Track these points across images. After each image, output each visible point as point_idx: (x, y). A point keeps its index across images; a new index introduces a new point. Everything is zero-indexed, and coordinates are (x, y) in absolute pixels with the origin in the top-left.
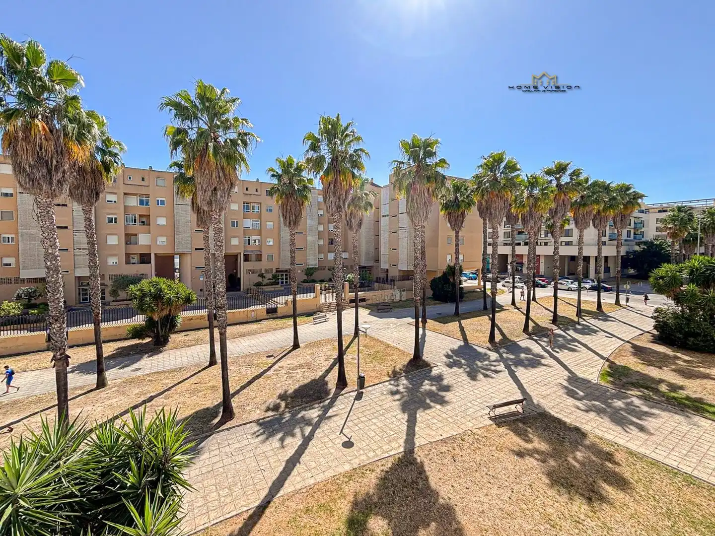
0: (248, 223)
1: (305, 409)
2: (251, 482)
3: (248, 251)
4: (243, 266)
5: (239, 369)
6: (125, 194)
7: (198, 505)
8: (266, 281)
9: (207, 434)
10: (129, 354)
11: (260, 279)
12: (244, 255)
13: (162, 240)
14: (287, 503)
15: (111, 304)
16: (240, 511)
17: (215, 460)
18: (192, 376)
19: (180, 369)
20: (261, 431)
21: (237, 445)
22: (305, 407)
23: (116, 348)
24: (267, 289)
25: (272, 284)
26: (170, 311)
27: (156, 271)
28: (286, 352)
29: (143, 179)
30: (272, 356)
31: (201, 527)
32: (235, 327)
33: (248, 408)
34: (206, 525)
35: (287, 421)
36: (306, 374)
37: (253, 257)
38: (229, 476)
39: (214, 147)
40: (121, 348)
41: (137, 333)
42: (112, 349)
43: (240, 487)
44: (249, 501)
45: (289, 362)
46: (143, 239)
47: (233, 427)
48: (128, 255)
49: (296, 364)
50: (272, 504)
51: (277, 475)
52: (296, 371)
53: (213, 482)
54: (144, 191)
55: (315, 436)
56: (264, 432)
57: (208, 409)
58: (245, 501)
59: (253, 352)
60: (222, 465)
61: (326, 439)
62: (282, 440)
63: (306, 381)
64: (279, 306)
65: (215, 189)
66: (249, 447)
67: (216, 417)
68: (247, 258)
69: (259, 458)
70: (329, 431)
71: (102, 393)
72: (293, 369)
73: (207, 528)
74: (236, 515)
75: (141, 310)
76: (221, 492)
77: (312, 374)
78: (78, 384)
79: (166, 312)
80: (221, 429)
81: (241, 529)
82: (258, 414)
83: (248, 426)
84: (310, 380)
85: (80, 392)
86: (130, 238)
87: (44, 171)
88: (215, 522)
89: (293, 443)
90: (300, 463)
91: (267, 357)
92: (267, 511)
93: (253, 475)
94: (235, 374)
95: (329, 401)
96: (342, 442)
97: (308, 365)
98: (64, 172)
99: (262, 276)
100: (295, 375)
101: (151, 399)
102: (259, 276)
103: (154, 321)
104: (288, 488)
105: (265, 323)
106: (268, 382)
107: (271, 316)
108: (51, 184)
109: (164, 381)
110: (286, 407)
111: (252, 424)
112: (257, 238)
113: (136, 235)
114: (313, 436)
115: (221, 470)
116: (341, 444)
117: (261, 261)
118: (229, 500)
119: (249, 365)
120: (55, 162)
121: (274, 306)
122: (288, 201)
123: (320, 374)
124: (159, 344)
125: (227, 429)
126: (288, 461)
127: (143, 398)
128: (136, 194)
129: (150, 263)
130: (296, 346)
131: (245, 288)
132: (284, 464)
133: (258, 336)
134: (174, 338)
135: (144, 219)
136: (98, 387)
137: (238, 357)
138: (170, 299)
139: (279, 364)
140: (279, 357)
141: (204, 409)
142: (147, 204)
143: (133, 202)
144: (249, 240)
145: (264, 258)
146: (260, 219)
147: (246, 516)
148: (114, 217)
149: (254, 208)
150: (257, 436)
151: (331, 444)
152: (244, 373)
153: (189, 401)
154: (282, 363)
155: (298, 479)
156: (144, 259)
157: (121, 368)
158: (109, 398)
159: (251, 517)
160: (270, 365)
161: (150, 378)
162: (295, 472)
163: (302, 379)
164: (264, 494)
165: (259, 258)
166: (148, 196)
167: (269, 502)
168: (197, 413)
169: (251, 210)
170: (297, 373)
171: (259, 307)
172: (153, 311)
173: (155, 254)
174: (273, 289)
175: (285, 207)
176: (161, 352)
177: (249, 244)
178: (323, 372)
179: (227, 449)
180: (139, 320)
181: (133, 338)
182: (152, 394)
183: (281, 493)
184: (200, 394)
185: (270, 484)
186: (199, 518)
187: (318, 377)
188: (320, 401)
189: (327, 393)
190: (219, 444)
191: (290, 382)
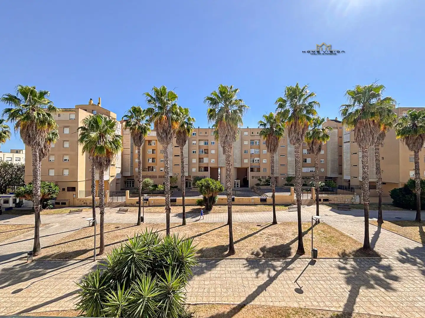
0: (253, 151)
1: (274, 260)
2: (237, 290)
3: (252, 166)
4: (250, 174)
5: (241, 229)
6: (199, 140)
7: (212, 291)
8: (262, 183)
9: (221, 258)
10: (196, 212)
11: (259, 182)
12: (251, 168)
13: (213, 160)
14: (254, 310)
15: (193, 189)
16: (230, 303)
17: (222, 272)
18: (219, 228)
19: (215, 223)
20: (247, 265)
21: (234, 269)
22: (275, 259)
23: (192, 208)
24: (262, 187)
25: (265, 185)
26: (213, 195)
27: (210, 175)
28: (269, 225)
29: (206, 133)
30: (260, 225)
31: (211, 303)
32: (243, 206)
33: (242, 251)
34: (213, 303)
35: (262, 264)
36: (278, 240)
37: (256, 170)
38: (228, 283)
39: (226, 115)
40: (194, 209)
41: (200, 203)
42: (190, 209)
43: (232, 291)
44: (235, 300)
45: (269, 231)
46: (206, 160)
47: (234, 259)
48: (199, 167)
49: (273, 233)
50: (246, 307)
51: (252, 292)
52: (272, 237)
53: (219, 283)
54: (206, 138)
55: (278, 278)
56: (249, 266)
57: (223, 246)
58: (233, 299)
59: (250, 221)
60: (225, 276)
61: (285, 282)
62: (257, 273)
63: (278, 244)
64: (267, 198)
65: (227, 136)
66: (240, 272)
67: (226, 251)
68: (252, 170)
69: (244, 279)
70: (287, 278)
71: (184, 228)
72: (271, 235)
73: (213, 304)
74: (228, 304)
75: (201, 192)
76: (222, 289)
77: (283, 241)
78: (177, 222)
79: (211, 195)
80: (227, 258)
81: (228, 312)
82: (247, 255)
83: (241, 260)
84: (280, 244)
85: (177, 225)
86: (200, 160)
87: (165, 134)
88: (218, 303)
89: (263, 278)
90: (266, 291)
91: (257, 226)
92: (243, 310)
93: (239, 287)
94: (239, 231)
95: (290, 260)
96: (295, 288)
97: (281, 236)
98: (171, 134)
99: (260, 180)
100: (272, 239)
101: (201, 235)
102: (258, 180)
103: (206, 199)
104: (256, 302)
105: (259, 206)
106: (256, 239)
107: (263, 203)
108: (167, 139)
109: (207, 228)
110: (263, 255)
111: (243, 260)
112: (257, 159)
113: (203, 158)
114: (277, 277)
115: (224, 278)
116: (294, 289)
117: (260, 171)
118: (226, 295)
119: (247, 228)
120: (168, 131)
121: (265, 198)
122: (269, 138)
123: (287, 242)
124: (208, 210)
125: (230, 259)
126: (259, 287)
127: (198, 234)
128: (203, 140)
129: (208, 171)
130: (275, 222)
131: (251, 186)
132: (256, 287)
133: (254, 213)
134: (215, 208)
135: (206, 151)
136: (183, 225)
137: (242, 222)
138: (212, 188)
139: (263, 231)
140: (264, 227)
141: (221, 246)
142: (207, 144)
143: (202, 143)
144: (253, 160)
145: (262, 170)
146: (260, 148)
147: (232, 307)
148: (195, 150)
149: (256, 142)
150: (245, 267)
151: (287, 286)
152: (243, 232)
153: (216, 240)
154: (265, 231)
155: (263, 299)
156: (206, 169)
157: (192, 218)
158: (186, 230)
159: (234, 309)
160: (258, 230)
161: (202, 225)
162: (262, 294)
163: (275, 242)
164: (243, 299)
165: (259, 170)
166: (208, 140)
167: (245, 305)
168: (218, 246)
169: (255, 144)
170: (273, 238)
171: (256, 197)
172: (205, 193)
173: (210, 167)
174: (266, 188)
175: (268, 141)
176: (208, 214)
177: (253, 162)
178: (289, 241)
179: (229, 269)
180: (201, 197)
181: (198, 205)
182: (202, 233)
183: (252, 303)
184: (221, 237)
185: (247, 296)
186: (211, 297)
187: (286, 244)
188: (284, 258)
189: (290, 254)
190: (225, 265)
191: (268, 243)
